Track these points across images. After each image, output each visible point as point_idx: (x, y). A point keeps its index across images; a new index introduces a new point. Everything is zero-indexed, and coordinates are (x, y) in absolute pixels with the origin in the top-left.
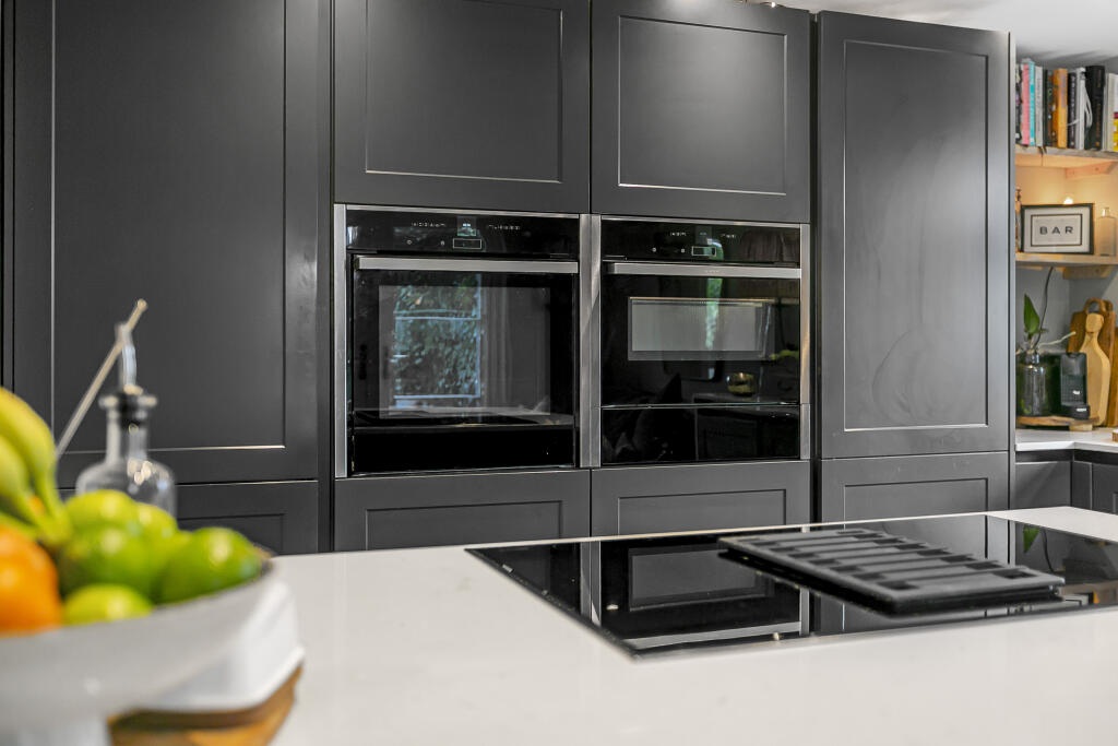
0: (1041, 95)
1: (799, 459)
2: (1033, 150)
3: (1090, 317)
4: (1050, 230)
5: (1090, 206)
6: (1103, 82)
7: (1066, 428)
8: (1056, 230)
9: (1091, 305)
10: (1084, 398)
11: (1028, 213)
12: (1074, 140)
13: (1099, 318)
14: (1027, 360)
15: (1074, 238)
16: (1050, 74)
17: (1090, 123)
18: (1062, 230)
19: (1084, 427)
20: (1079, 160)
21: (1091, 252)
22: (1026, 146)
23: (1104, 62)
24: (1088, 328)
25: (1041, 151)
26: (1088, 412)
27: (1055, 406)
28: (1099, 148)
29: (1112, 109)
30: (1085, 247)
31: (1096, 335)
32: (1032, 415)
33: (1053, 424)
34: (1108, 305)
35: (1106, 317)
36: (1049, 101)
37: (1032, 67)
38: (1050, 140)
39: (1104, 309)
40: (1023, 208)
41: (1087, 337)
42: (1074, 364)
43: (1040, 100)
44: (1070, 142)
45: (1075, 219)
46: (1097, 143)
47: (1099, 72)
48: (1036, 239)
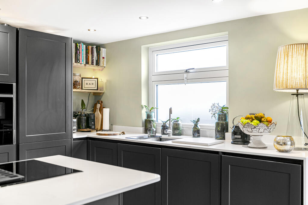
0: (85, 52)
1: (13, 144)
2: (83, 65)
3: (98, 104)
4: (88, 84)
5: (97, 79)
6: (100, 50)
7: (90, 131)
8: (90, 84)
9: (98, 102)
10: (94, 124)
11: (83, 79)
12: (93, 63)
13: (99, 105)
14: (82, 115)
15: (94, 86)
16: (87, 47)
17: (97, 59)
18: (91, 84)
19: (94, 131)
20: (95, 67)
21: (97, 90)
22: (81, 64)
23: (99, 45)
24: (97, 107)
25: (85, 65)
26: (95, 128)
27: (88, 126)
28: (99, 65)
29: (102, 56)
30: (96, 88)
31: (99, 109)
32: (83, 129)
33: (87, 131)
34: (102, 102)
35: (101, 105)
36: (87, 53)
37: (83, 45)
38: (87, 63)
39: (101, 103)
40: (82, 78)
41: (97, 109)
42: (92, 116)
43: (85, 53)
44: (92, 63)
45: (94, 81)
46: (98, 64)
47: (99, 47)
48: (85, 86)
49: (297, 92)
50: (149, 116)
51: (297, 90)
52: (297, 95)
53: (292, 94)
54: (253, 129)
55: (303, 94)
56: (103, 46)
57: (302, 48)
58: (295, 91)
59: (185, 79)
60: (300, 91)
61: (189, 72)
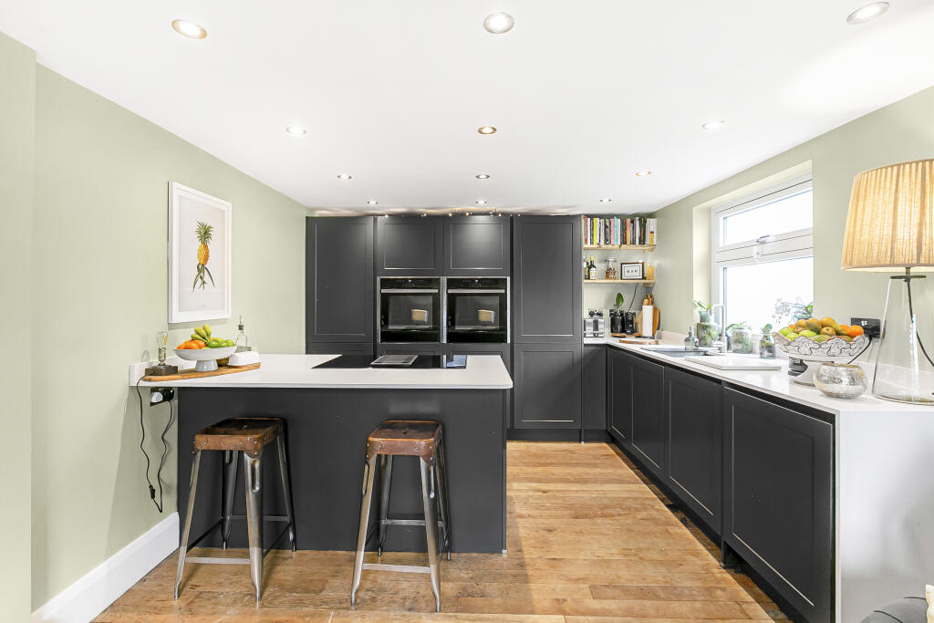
0: (620, 228)
1: (505, 343)
2: (617, 246)
3: (645, 299)
4: (631, 271)
5: (643, 263)
6: (646, 222)
10: (633, 328)
11: (623, 265)
12: (635, 242)
14: (616, 315)
15: (637, 274)
16: (624, 220)
17: (640, 236)
18: (634, 271)
20: (638, 246)
21: (643, 279)
22: (614, 245)
23: (645, 215)
25: (621, 246)
27: (624, 330)
28: (645, 244)
29: (650, 230)
30: (641, 277)
32: (616, 333)
33: (620, 336)
34: (651, 296)
35: (649, 300)
36: (624, 229)
37: (616, 219)
38: (624, 242)
42: (630, 316)
43: (619, 230)
44: (633, 242)
45: (638, 268)
46: (642, 241)
47: (644, 218)
48: (626, 275)
49: (908, 272)
50: (703, 319)
51: (908, 268)
52: (907, 279)
53: (893, 278)
54: (813, 351)
55: (925, 277)
56: (651, 215)
57: (889, 176)
58: (902, 270)
59: (755, 256)
60: (914, 270)
61: (764, 243)
